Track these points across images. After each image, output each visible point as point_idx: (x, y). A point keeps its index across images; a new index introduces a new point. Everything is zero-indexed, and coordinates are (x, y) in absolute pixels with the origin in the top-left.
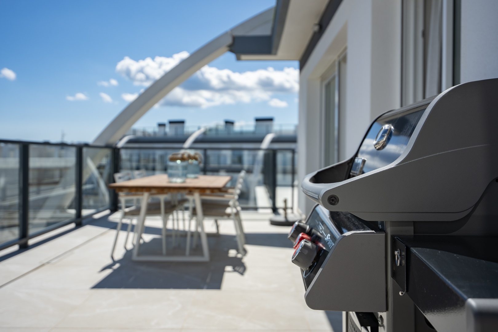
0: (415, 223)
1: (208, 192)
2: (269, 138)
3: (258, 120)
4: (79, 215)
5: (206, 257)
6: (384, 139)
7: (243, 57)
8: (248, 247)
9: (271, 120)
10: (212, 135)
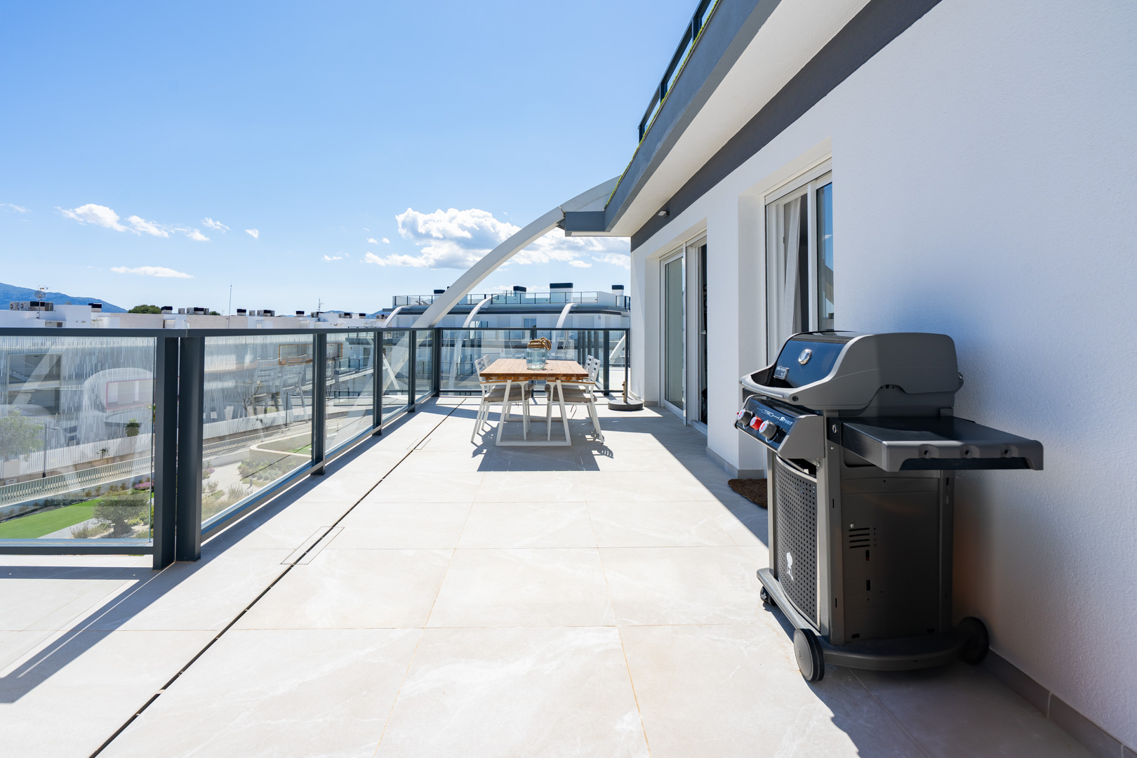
0: (839, 411)
1: (574, 379)
2: (567, 308)
3: (553, 286)
4: (412, 401)
5: (568, 442)
6: (807, 359)
7: (573, 233)
8: (604, 433)
9: (569, 285)
10: (500, 303)
